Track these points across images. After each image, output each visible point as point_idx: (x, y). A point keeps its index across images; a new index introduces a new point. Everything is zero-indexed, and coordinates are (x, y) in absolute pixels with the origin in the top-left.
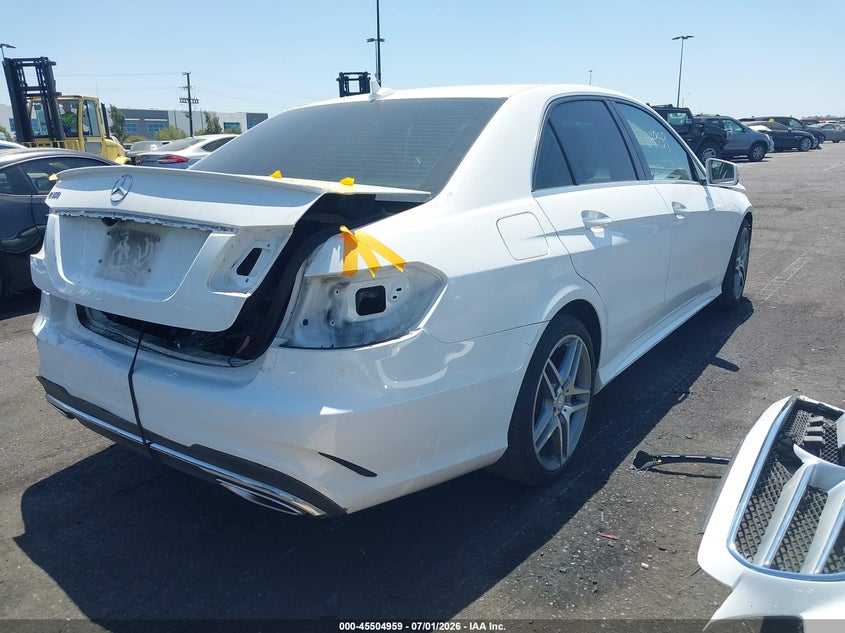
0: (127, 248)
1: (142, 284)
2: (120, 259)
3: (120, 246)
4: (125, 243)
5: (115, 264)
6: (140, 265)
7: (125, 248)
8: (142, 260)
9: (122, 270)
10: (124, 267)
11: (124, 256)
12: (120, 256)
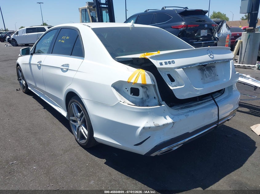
0: (208, 72)
1: (218, 80)
2: (208, 76)
3: (205, 72)
4: (206, 71)
5: (207, 78)
6: (214, 75)
7: (207, 72)
8: (214, 74)
9: (210, 79)
10: (210, 77)
11: (208, 75)
12: (207, 75)
